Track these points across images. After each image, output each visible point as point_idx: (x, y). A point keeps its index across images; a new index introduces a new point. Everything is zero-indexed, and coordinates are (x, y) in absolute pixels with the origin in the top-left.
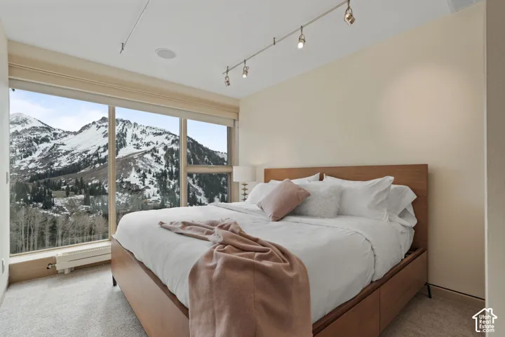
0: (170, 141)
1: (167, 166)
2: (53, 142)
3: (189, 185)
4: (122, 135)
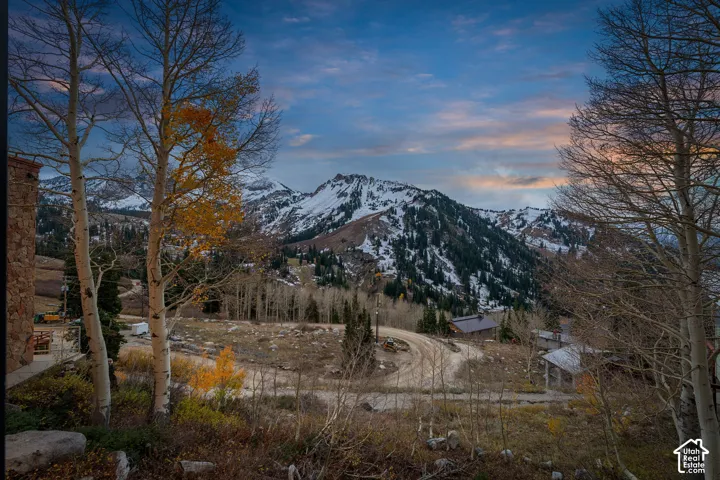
0: (412, 198)
1: (406, 231)
2: (292, 206)
3: (434, 257)
4: (356, 194)
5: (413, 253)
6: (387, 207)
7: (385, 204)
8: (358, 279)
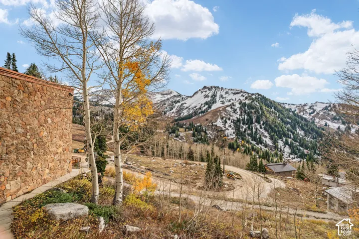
0: (244, 98)
1: (241, 115)
2: (181, 102)
3: (256, 129)
4: (214, 96)
5: (245, 127)
6: (230, 103)
7: (229, 101)
8: (215, 140)
